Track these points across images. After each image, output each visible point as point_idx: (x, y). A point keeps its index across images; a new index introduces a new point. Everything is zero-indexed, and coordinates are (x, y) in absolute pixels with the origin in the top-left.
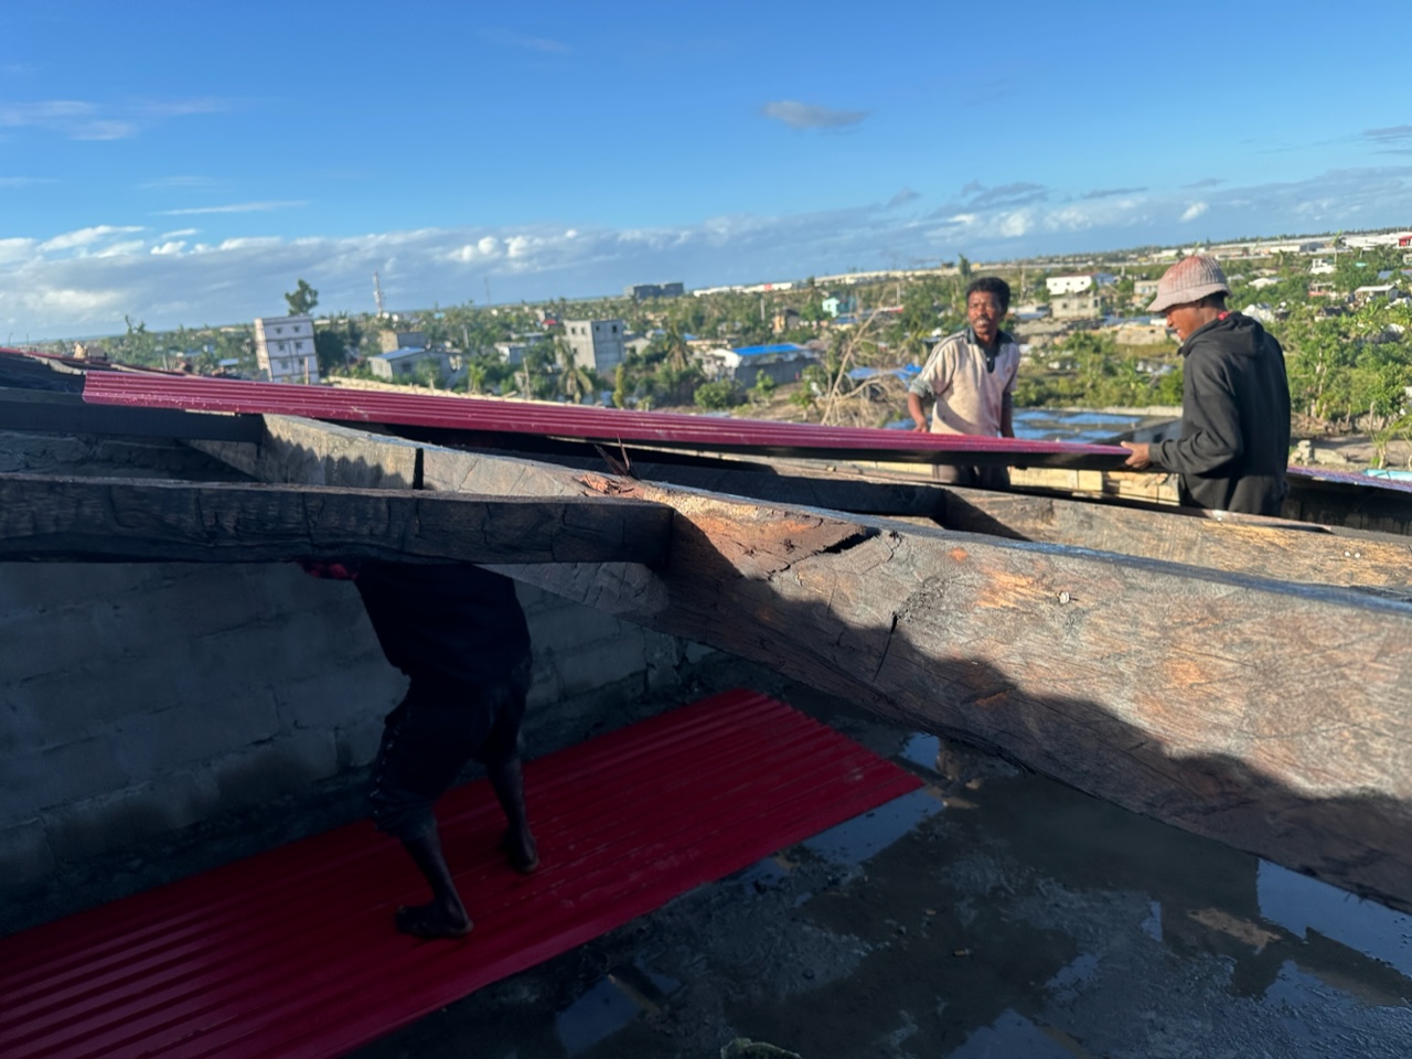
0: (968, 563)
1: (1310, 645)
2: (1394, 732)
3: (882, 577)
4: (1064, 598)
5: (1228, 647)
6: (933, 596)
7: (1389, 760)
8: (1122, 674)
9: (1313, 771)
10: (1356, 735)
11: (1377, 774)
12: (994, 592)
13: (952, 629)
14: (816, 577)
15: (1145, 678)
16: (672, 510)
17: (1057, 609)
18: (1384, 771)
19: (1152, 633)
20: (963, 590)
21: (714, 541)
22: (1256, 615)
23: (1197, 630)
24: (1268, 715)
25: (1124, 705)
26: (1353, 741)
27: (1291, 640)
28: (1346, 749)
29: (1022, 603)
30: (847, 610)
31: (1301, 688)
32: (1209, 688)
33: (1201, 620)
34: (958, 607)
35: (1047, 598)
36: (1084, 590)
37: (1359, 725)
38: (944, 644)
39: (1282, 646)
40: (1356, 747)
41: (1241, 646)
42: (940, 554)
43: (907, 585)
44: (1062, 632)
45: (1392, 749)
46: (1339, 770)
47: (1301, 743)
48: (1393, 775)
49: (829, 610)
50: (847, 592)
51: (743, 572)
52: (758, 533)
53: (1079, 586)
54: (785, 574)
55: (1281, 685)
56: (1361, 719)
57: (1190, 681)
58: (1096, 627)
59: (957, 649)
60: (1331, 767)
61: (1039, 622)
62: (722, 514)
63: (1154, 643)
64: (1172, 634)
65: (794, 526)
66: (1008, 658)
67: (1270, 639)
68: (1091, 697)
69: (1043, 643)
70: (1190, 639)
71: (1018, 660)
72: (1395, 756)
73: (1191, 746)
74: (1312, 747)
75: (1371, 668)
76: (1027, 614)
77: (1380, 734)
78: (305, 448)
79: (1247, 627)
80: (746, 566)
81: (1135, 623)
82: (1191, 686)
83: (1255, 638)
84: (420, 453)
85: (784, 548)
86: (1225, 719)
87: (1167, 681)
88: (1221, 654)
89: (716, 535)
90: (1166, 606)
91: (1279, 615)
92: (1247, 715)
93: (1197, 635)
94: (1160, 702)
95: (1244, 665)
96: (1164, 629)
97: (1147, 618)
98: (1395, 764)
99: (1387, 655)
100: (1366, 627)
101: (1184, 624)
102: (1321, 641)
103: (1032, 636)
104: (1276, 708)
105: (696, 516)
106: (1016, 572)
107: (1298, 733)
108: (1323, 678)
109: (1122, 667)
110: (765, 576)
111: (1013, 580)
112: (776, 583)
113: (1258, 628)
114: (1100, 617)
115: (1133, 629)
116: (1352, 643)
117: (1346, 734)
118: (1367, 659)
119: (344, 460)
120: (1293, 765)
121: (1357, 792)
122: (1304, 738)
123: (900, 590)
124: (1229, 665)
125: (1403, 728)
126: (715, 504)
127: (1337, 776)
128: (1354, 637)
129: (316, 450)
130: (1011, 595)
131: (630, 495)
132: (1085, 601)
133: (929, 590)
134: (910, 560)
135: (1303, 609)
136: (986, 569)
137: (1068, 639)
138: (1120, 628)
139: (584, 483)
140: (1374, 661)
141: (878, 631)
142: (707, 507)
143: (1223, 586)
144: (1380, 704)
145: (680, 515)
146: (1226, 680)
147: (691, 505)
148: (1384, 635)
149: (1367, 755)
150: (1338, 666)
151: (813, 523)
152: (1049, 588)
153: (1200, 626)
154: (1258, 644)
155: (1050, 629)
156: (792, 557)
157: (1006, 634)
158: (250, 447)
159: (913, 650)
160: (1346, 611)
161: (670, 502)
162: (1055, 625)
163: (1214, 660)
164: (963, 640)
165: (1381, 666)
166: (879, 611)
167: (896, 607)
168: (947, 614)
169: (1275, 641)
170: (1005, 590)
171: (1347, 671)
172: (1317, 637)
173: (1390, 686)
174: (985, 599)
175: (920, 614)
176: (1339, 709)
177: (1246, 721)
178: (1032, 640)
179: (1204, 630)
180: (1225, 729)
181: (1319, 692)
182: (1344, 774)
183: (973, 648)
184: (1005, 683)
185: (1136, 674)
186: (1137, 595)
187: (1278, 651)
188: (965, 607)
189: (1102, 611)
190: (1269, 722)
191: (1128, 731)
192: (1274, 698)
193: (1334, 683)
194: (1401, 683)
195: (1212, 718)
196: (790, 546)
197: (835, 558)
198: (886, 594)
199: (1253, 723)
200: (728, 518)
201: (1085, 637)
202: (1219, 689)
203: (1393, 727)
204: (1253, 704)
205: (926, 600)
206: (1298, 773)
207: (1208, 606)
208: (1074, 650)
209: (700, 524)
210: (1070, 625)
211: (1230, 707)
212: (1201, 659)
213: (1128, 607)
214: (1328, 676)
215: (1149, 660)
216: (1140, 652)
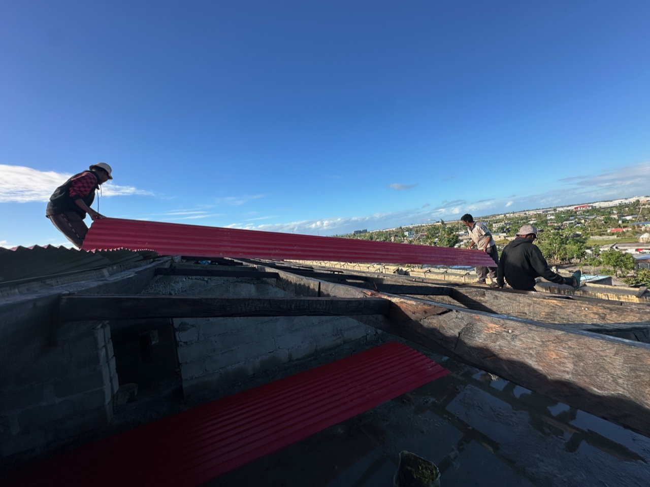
0: (480, 320)
1: (591, 350)
2: (625, 377)
3: (454, 322)
4: (510, 331)
5: (564, 348)
6: (470, 328)
7: (625, 386)
8: (531, 354)
9: (600, 387)
10: (612, 377)
11: (622, 390)
12: (488, 328)
13: (477, 338)
14: (434, 321)
15: (539, 355)
16: (390, 301)
17: (508, 334)
18: (624, 389)
19: (539, 343)
20: (479, 327)
21: (403, 310)
22: (572, 340)
23: (553, 343)
24: (581, 369)
25: (532, 363)
26: (611, 379)
27: (585, 348)
28: (610, 381)
29: (497, 332)
30: (444, 330)
31: (591, 362)
32: (560, 360)
33: (554, 340)
34: (478, 332)
35: (505, 331)
36: (516, 329)
37: (613, 374)
38: (475, 342)
39: (582, 349)
40: (613, 381)
41: (568, 348)
42: (471, 317)
43: (462, 325)
44: (510, 340)
45: (626, 382)
46: (609, 387)
47: (594, 378)
48: (627, 390)
49: (439, 332)
50: (444, 326)
51: (412, 318)
52: (416, 308)
53: (514, 329)
54: (425, 320)
55: (583, 361)
56: (613, 372)
57: (554, 357)
58: (521, 340)
59: (479, 343)
60: (605, 386)
61: (503, 338)
62: (405, 303)
63: (541, 346)
64: (545, 343)
65: (426, 307)
66: (495, 346)
67: (578, 347)
68: (522, 360)
69: (505, 343)
70: (552, 346)
71: (498, 347)
72: (627, 385)
73: (557, 376)
74: (598, 380)
75: (613, 358)
76: (498, 335)
77: (621, 378)
78: (289, 281)
79: (569, 343)
80: (413, 317)
81: (533, 339)
82: (554, 359)
83: (573, 346)
84: (320, 283)
85: (424, 313)
86: (567, 369)
87: (546, 357)
88: (562, 350)
89: (403, 307)
90: (542, 335)
91: (580, 340)
92: (574, 369)
93: (553, 344)
94: (544, 362)
95: (570, 354)
96: (542, 341)
97: (537, 338)
98: (628, 387)
99: (618, 354)
100: (609, 346)
101: (549, 341)
102: (594, 349)
103: (501, 341)
104: (583, 367)
105: (397, 303)
106: (494, 323)
107: (592, 375)
108: (597, 359)
109: (531, 352)
110: (419, 320)
111: (494, 325)
112: (422, 323)
113: (572, 344)
114: (522, 337)
115: (532, 341)
116: (605, 350)
117: (609, 377)
118: (611, 355)
119: (300, 284)
120: (593, 385)
121: (617, 395)
122: (595, 377)
123: (460, 326)
124: (566, 353)
125: (628, 376)
126: (402, 300)
127: (608, 389)
128: (605, 348)
129: (292, 281)
130: (494, 329)
131: (377, 296)
132: (517, 332)
133: (469, 326)
134: (462, 318)
135: (587, 339)
136: (485, 322)
137: (513, 343)
138: (528, 340)
139: (364, 293)
140: (614, 356)
141: (454, 338)
142: (400, 301)
143: (560, 331)
144: (619, 369)
145: (392, 302)
146: (565, 358)
147: (395, 300)
148: (615, 348)
149: (617, 384)
150: (602, 356)
151: (432, 307)
152: (505, 328)
153: (554, 342)
154: (574, 348)
155: (506, 339)
156: (426, 315)
157: (493, 340)
158: (275, 279)
159: (465, 343)
160: (601, 341)
161: (389, 299)
162: (508, 338)
163: (560, 352)
164: (480, 341)
165: (616, 357)
166: (454, 331)
167: (459, 331)
168: (475, 333)
169: (579, 347)
170: (492, 328)
171: (605, 358)
172: (593, 347)
173: (621, 364)
174: (486, 330)
175: (467, 333)
176: (604, 368)
177: (574, 370)
178: (501, 342)
179: (556, 343)
180: (568, 373)
181: (597, 363)
182: (611, 389)
183: (484, 343)
184: (495, 354)
185: (536, 354)
186: (533, 332)
187: (581, 351)
188: (480, 332)
189: (522, 336)
190: (582, 371)
191: (535, 371)
192: (582, 364)
193: (602, 361)
194: (624, 363)
195: (562, 368)
196: (425, 312)
197: (440, 316)
198: (456, 327)
199: (576, 371)
200: (407, 304)
201: (518, 343)
202: (562, 360)
203: (624, 376)
204: (575, 365)
205: (468, 329)
206: (595, 387)
207: (556, 336)
208: (515, 346)
209: (399, 305)
210: (513, 339)
211: (568, 366)
212: (556, 351)
213: (530, 335)
214: (599, 359)
215: (539, 350)
216: (536, 348)
